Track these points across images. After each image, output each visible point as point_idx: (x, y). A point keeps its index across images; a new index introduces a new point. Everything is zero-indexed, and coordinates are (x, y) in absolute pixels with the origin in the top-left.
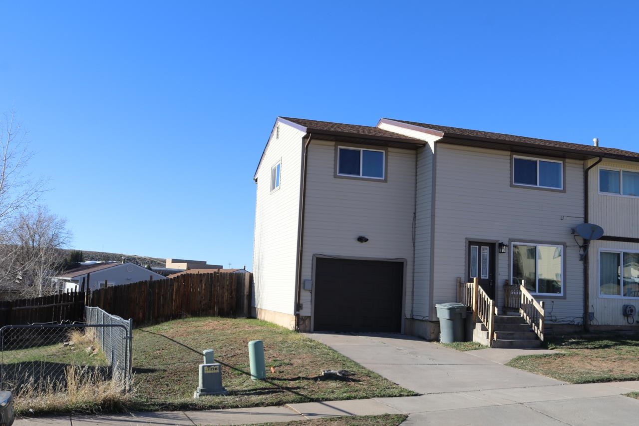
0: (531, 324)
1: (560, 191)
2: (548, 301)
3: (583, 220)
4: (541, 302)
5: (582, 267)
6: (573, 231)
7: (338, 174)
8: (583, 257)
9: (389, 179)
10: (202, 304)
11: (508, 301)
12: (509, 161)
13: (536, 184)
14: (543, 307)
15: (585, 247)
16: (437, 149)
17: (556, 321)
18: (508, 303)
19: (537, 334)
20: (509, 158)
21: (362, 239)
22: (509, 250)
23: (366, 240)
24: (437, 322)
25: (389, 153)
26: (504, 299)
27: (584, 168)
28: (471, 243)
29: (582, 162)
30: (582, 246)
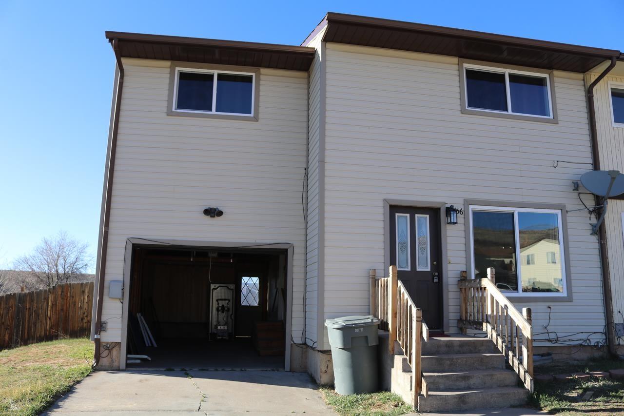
0: (507, 355)
1: (548, 121)
2: (538, 308)
3: (591, 167)
4: (524, 310)
5: (596, 246)
6: (576, 186)
7: (174, 110)
8: (597, 228)
9: (260, 116)
10: (85, 321)
11: (466, 309)
12: (457, 73)
13: (506, 110)
14: (529, 319)
15: (599, 211)
16: (328, 52)
17: (556, 341)
18: (466, 312)
19: (518, 375)
20: (456, 67)
21: (212, 212)
22: (466, 219)
23: (220, 214)
24: (328, 352)
25: (262, 77)
26: (460, 306)
27: (584, 85)
28: (394, 209)
29: (581, 76)
30: (592, 211)
